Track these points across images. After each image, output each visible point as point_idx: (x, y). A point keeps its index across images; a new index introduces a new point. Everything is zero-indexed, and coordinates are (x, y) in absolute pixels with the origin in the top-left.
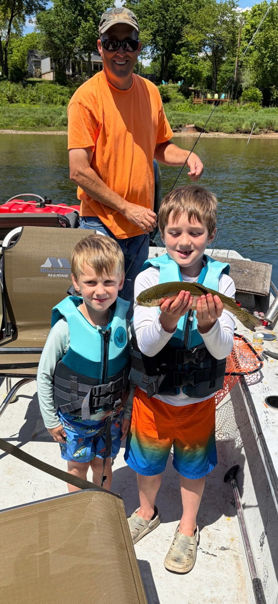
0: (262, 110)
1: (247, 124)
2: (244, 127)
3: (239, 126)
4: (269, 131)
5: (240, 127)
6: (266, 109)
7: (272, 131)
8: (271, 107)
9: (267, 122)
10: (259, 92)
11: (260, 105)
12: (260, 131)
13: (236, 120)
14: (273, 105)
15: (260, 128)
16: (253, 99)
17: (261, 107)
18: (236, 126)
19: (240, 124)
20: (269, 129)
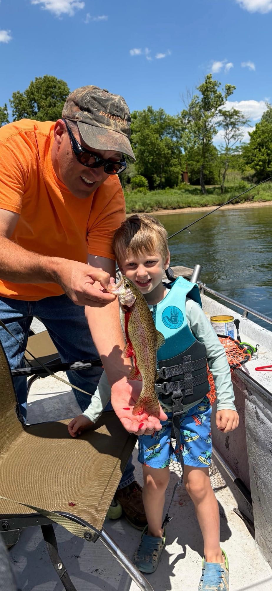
0: (149, 193)
1: (139, 205)
2: (137, 207)
3: (133, 207)
4: (159, 209)
5: (135, 208)
6: (153, 192)
7: (161, 209)
8: (157, 190)
9: (156, 202)
10: (144, 179)
11: (147, 189)
12: (152, 209)
13: (130, 202)
14: (157, 188)
15: (151, 207)
16: (140, 185)
17: (148, 191)
18: (131, 207)
19: (134, 205)
20: (159, 207)
